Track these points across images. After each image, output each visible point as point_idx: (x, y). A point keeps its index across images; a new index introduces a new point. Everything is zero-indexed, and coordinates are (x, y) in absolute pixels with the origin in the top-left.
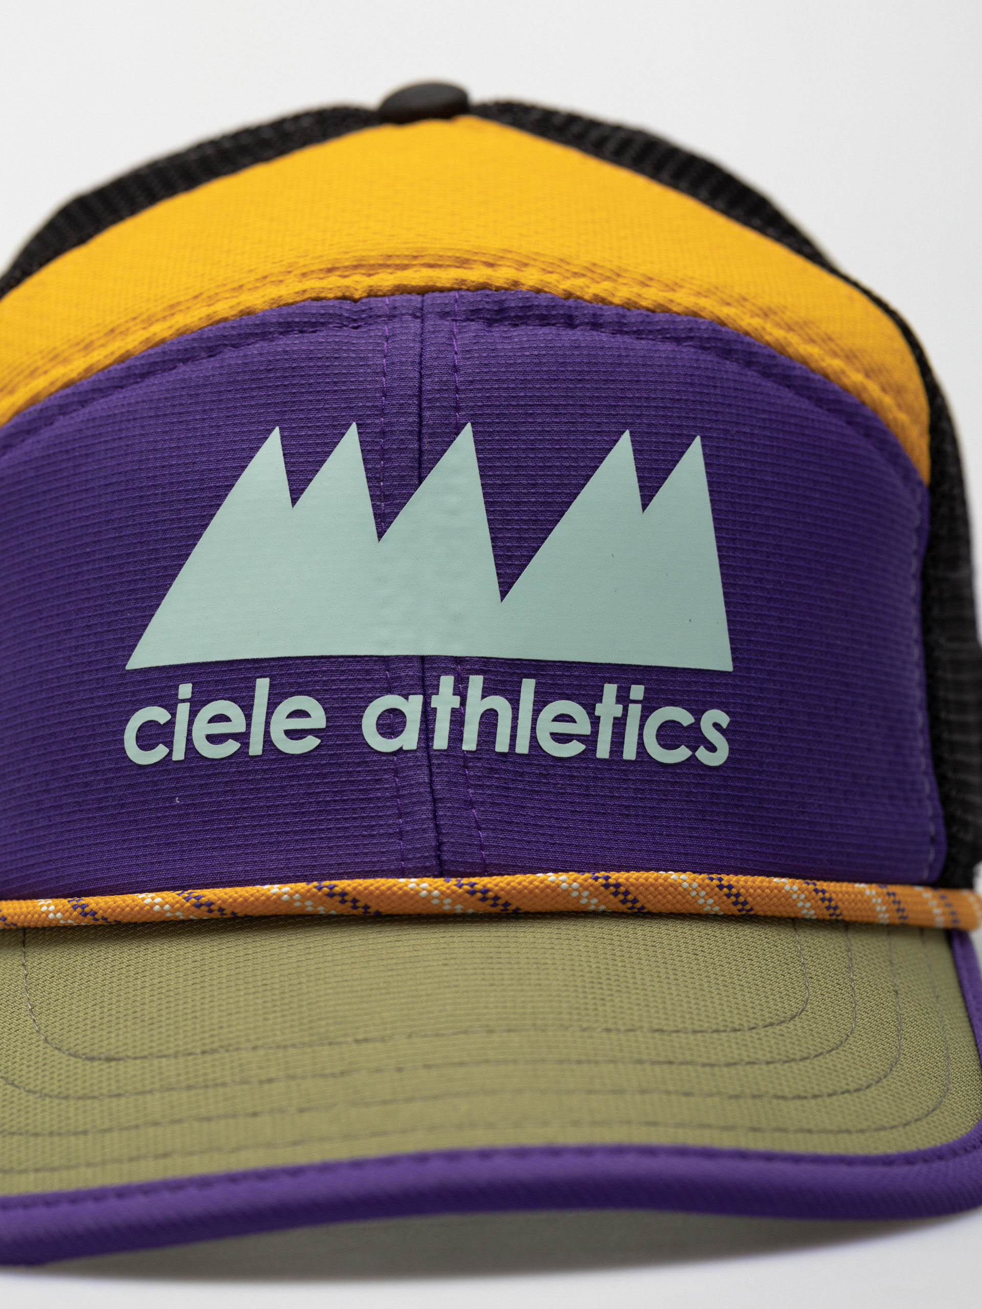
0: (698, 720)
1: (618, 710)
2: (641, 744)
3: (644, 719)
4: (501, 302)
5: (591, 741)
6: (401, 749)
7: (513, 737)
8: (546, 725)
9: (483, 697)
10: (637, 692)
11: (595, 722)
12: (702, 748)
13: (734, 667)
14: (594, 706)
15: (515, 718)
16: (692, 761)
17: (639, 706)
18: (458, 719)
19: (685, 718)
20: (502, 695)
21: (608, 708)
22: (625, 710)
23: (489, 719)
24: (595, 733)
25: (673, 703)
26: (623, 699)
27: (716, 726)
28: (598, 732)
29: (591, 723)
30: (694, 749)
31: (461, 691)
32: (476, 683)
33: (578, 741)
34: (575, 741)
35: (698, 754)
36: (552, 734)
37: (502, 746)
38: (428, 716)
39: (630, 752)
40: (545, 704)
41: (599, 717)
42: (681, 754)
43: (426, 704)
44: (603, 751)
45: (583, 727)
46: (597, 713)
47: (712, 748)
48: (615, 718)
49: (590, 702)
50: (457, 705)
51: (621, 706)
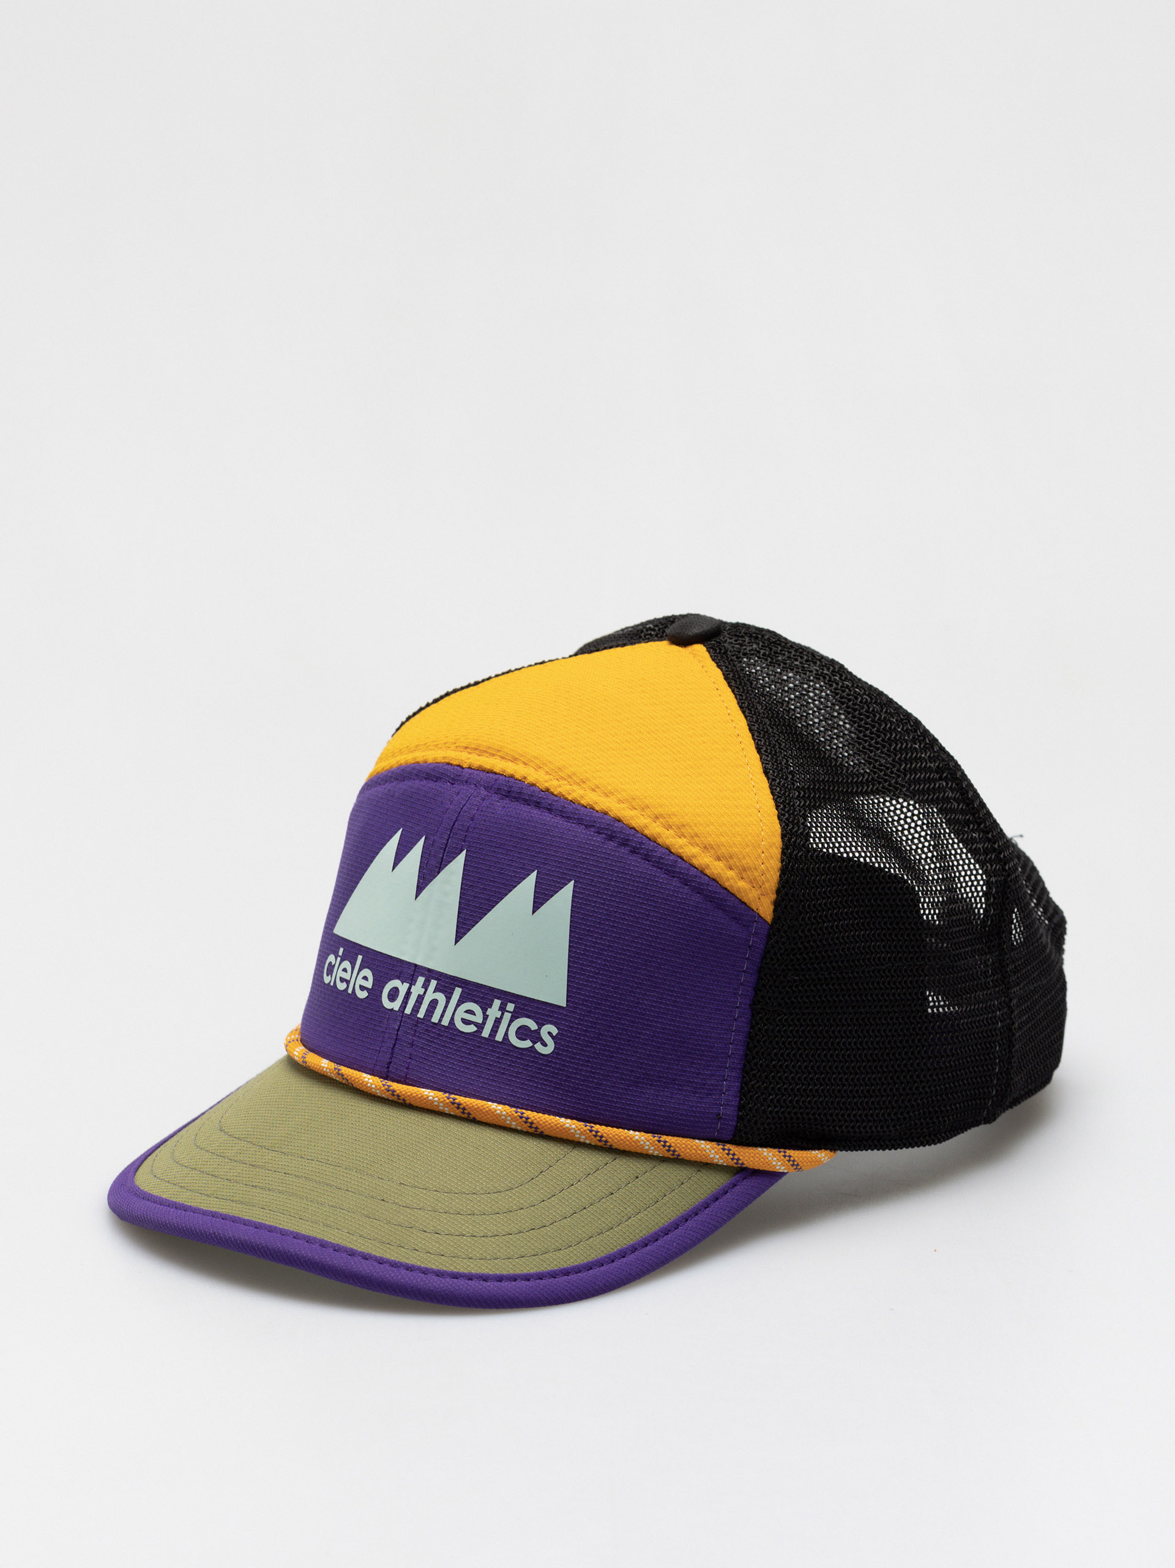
0: (540, 1029)
1: (499, 1015)
2: (506, 1034)
3: (511, 1021)
4: (511, 787)
5: (480, 1027)
6: (393, 1009)
7: (442, 1016)
8: (461, 1014)
9: (434, 992)
10: (511, 1007)
11: (485, 1017)
12: (539, 1043)
13: (567, 1005)
14: (487, 1009)
15: (446, 1007)
16: (532, 1049)
17: (510, 1015)
18: (420, 999)
19: (532, 1025)
20: (443, 993)
21: (494, 1012)
22: (503, 1014)
23: (434, 1004)
24: (484, 1023)
25: (529, 1017)
26: (503, 1009)
27: (549, 1033)
28: (485, 1023)
29: (484, 1018)
30: (534, 1043)
31: (426, 986)
32: (434, 983)
33: (474, 1025)
34: (472, 1025)
35: (535, 1046)
36: (462, 1019)
37: (435, 1019)
38: (408, 994)
39: (499, 1037)
40: (463, 1002)
41: (488, 1016)
42: (527, 1044)
43: (409, 988)
44: (486, 1033)
45: (479, 1019)
46: (487, 1014)
47: (545, 1045)
48: (496, 1018)
49: (485, 1006)
50: (422, 994)
51: (501, 1013)
